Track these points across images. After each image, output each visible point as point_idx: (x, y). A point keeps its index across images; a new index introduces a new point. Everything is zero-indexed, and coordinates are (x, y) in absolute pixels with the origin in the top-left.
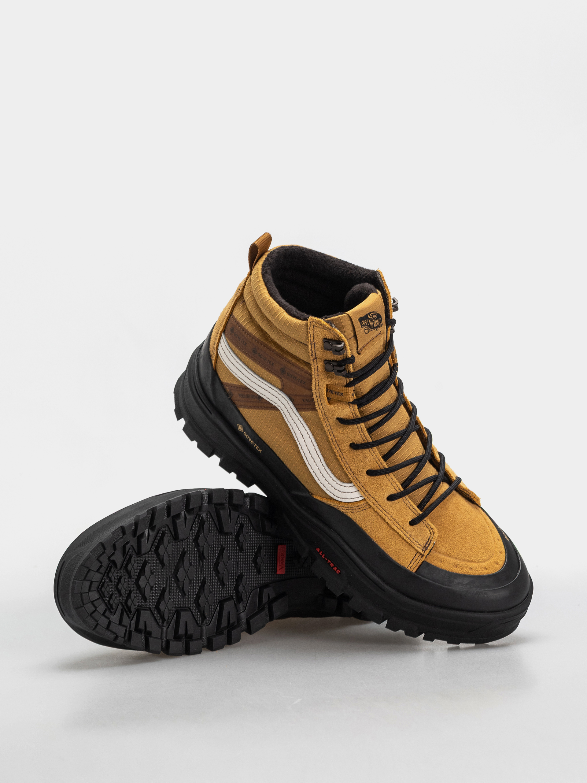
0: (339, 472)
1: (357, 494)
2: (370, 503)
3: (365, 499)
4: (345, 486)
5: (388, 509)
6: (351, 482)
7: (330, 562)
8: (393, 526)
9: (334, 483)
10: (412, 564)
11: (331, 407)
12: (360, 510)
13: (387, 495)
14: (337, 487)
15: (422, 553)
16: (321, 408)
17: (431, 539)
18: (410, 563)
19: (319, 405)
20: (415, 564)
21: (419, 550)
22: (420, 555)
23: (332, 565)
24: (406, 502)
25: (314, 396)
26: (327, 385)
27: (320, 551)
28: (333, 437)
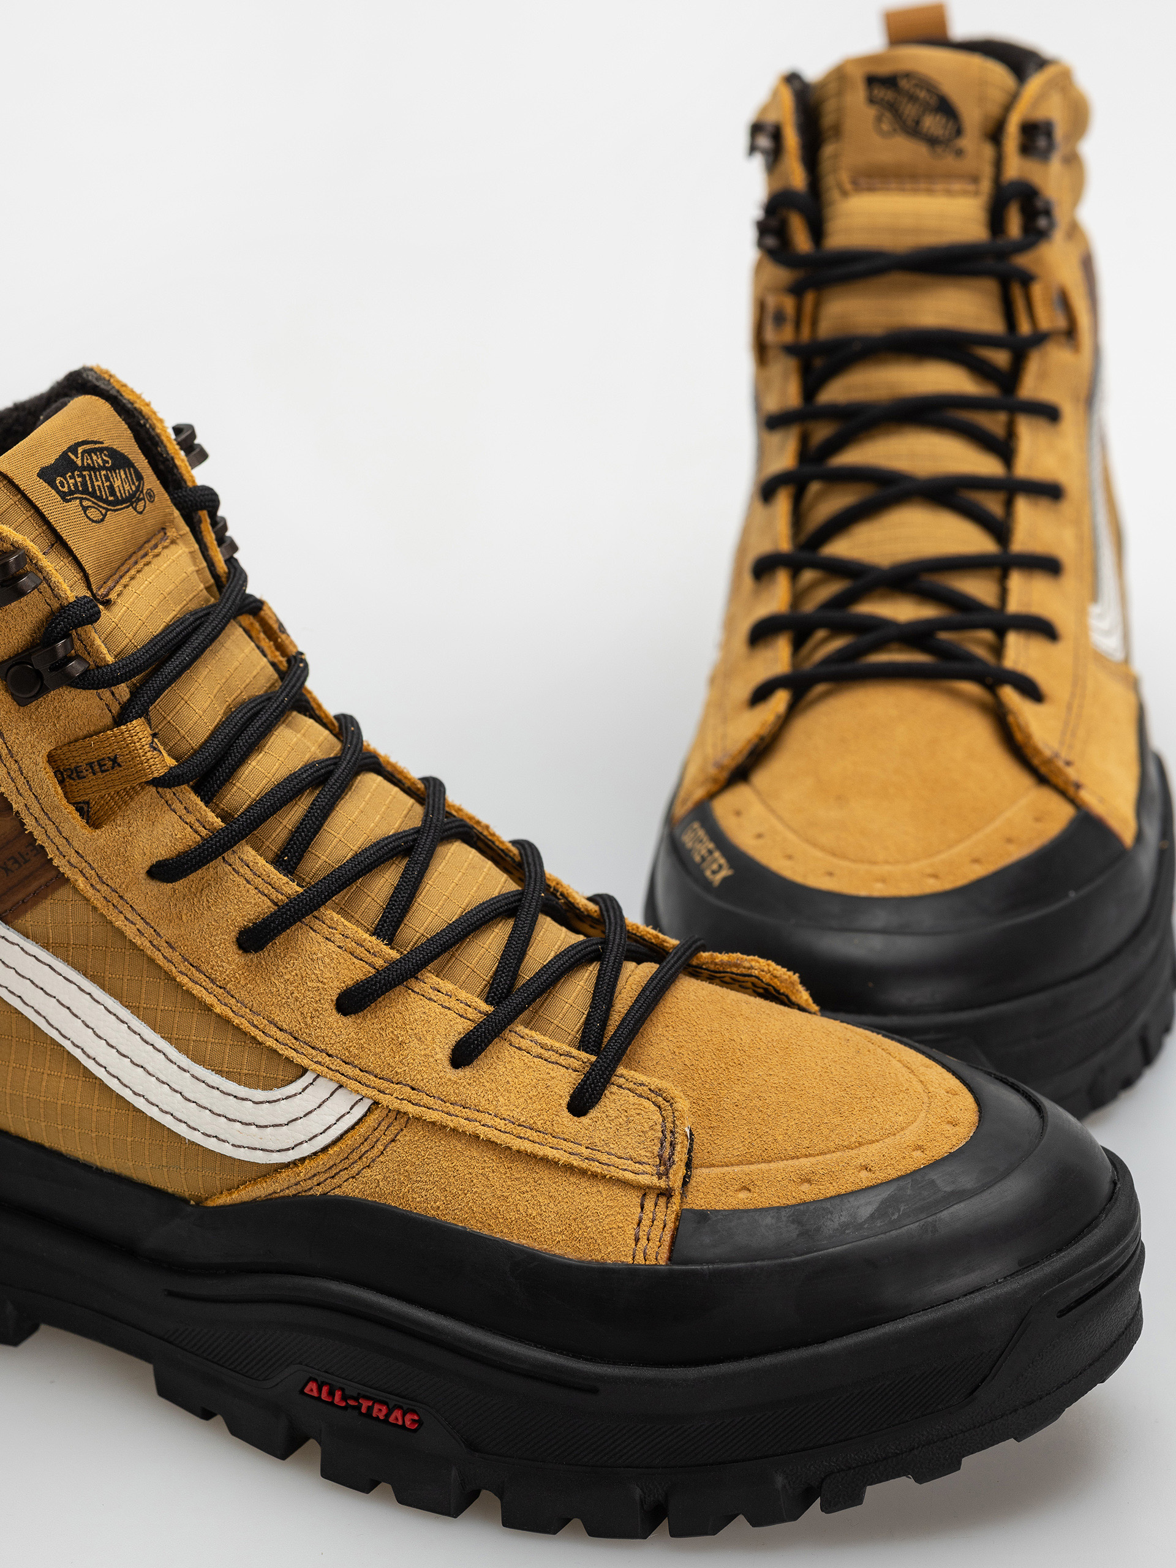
0: (247, 1059)
1: (342, 1102)
2: (396, 1105)
3: (376, 1103)
4: (287, 1098)
5: (471, 1094)
6: (305, 1071)
7: (370, 1404)
8: (517, 1144)
9: (246, 1111)
10: (643, 1242)
11: (104, 836)
12: (375, 1151)
13: (443, 1054)
14: (265, 1113)
15: (662, 1184)
16: (74, 859)
17: (669, 1125)
18: (637, 1240)
19: (61, 853)
20: (656, 1233)
21: (644, 1180)
22: (658, 1196)
23: (380, 1411)
24: (525, 1043)
25: (30, 824)
26: (51, 758)
27: (320, 1390)
28: (168, 952)
